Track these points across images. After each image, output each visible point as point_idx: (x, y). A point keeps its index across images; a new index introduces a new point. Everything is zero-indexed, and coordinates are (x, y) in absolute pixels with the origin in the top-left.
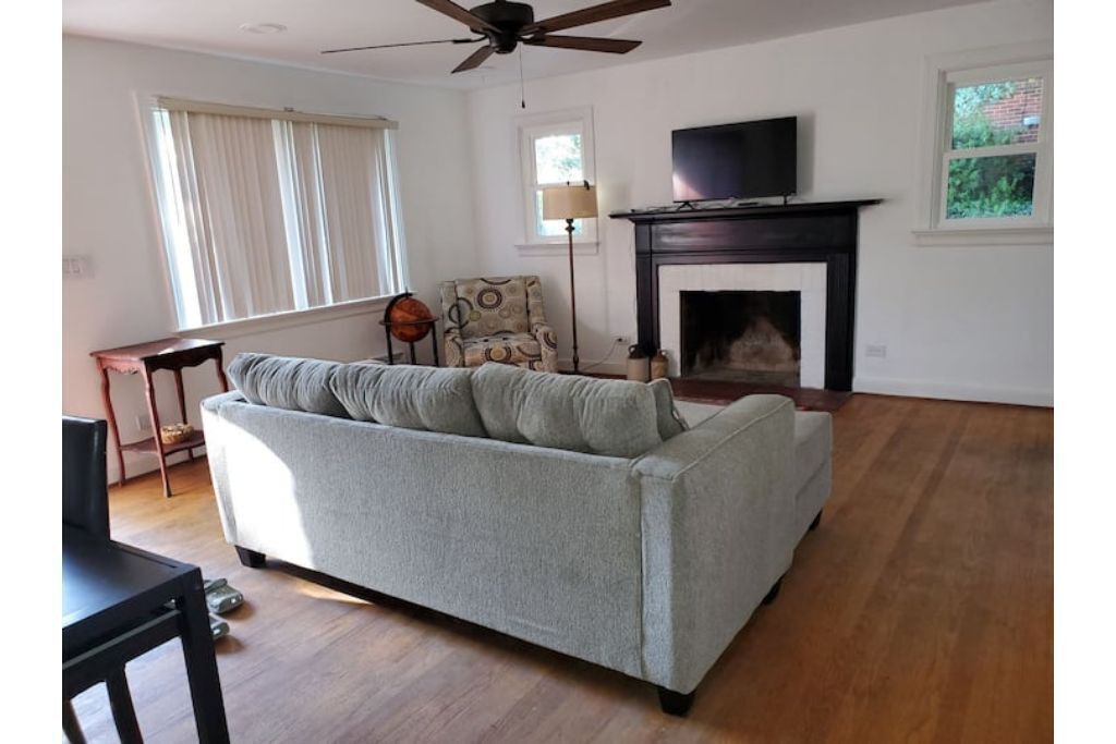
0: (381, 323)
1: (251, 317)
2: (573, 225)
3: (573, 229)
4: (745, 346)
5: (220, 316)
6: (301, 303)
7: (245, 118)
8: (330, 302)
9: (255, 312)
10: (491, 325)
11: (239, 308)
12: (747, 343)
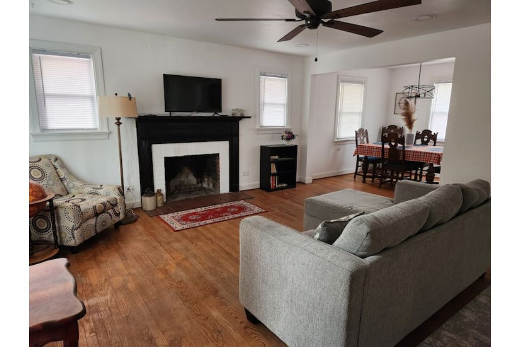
2: (120, 121)
3: (121, 123)
4: (176, 181)
12: (177, 180)
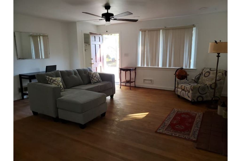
0: (174, 74)
1: (149, 67)
3: (220, 56)
5: (144, 65)
6: (160, 66)
7: (155, 30)
8: (168, 67)
9: (151, 66)
10: (203, 82)
11: (147, 65)
